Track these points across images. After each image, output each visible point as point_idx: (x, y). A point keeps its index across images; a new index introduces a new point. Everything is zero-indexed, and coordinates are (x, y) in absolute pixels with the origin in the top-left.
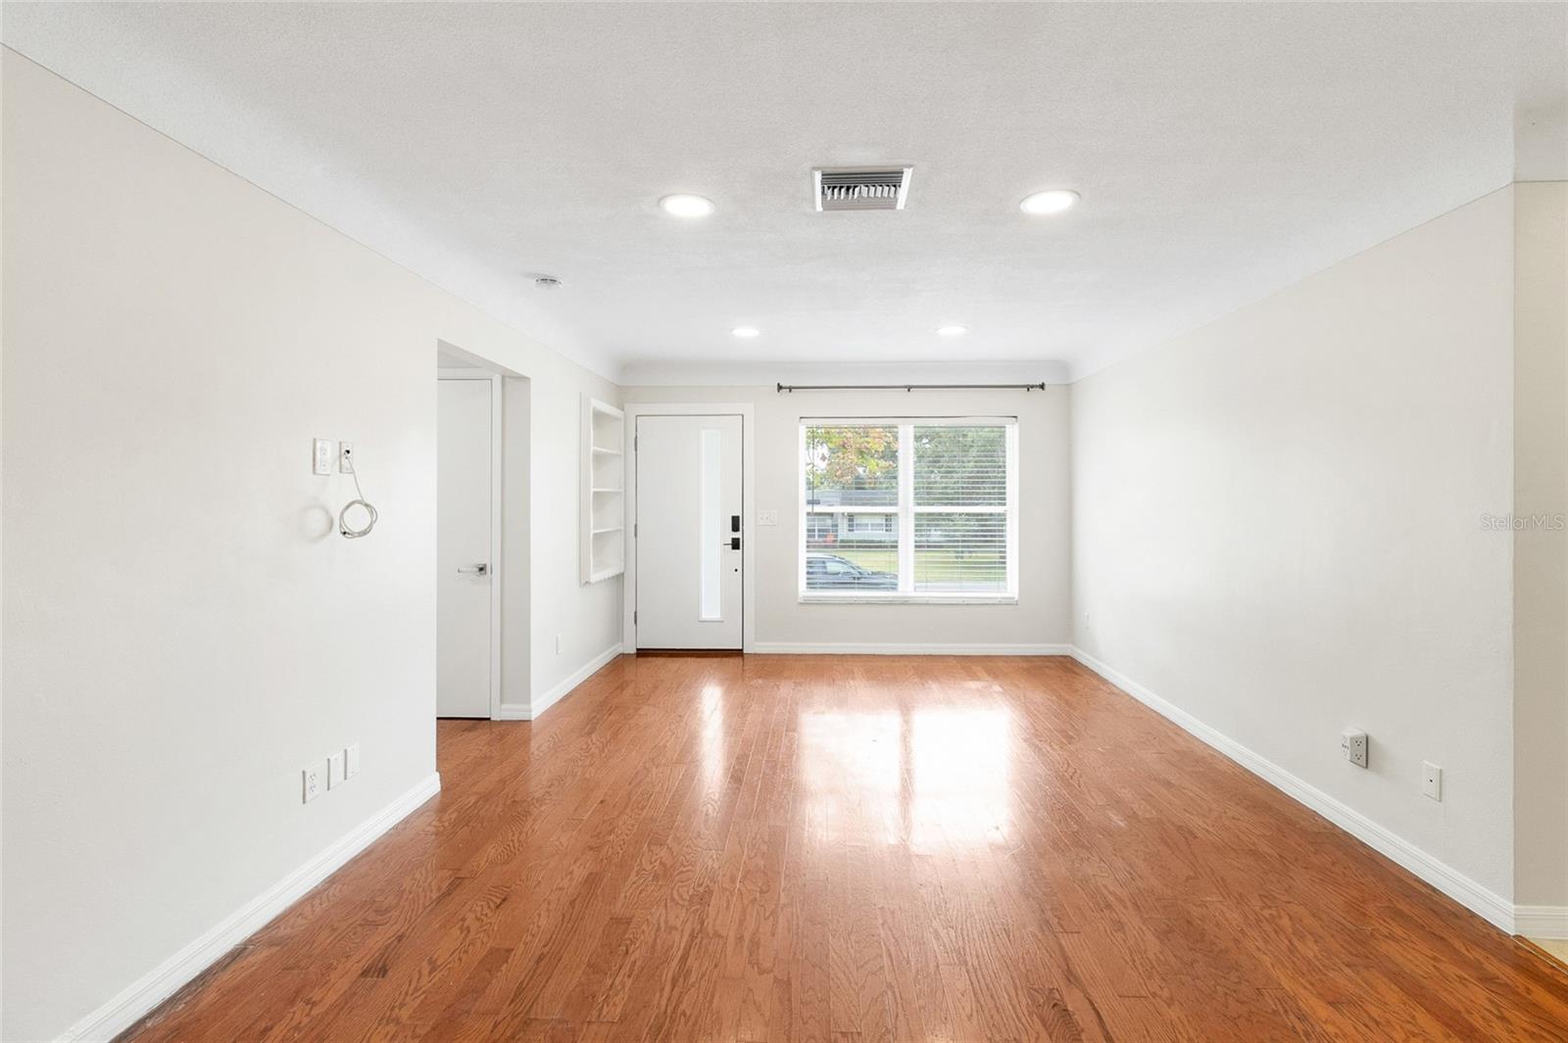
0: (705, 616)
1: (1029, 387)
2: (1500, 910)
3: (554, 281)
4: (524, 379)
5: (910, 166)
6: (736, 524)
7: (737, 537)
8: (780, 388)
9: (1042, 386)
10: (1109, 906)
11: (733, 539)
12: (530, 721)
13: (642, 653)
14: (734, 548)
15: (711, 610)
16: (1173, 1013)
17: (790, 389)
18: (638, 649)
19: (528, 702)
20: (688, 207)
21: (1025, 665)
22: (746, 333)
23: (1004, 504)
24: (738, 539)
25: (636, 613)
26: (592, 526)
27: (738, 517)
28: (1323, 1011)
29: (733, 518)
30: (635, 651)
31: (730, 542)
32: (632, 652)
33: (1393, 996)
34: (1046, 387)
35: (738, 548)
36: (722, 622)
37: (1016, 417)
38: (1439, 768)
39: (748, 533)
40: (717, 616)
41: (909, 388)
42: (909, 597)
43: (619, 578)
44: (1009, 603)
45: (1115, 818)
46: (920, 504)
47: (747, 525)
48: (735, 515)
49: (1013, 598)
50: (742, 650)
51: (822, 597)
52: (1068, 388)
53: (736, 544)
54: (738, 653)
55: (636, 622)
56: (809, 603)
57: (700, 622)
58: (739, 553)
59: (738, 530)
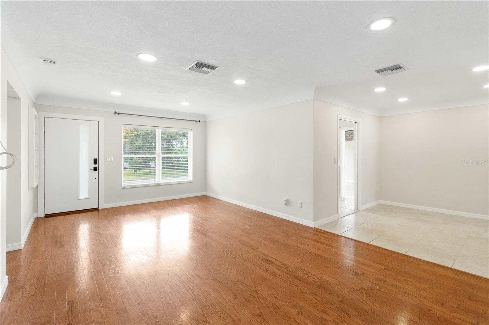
0: (81, 197)
1: (195, 121)
2: (311, 224)
3: (54, 63)
4: (19, 98)
5: (220, 67)
6: (95, 162)
8: (115, 113)
9: (199, 121)
10: (261, 242)
11: (94, 167)
12: (21, 249)
13: (47, 216)
14: (94, 171)
15: (84, 194)
16: (285, 254)
17: (119, 114)
18: (45, 215)
20: (148, 58)
21: (197, 199)
22: (116, 93)
23: (188, 154)
24: (97, 167)
25: (44, 200)
27: (97, 159)
28: (302, 246)
29: (94, 159)
30: (44, 216)
31: (93, 169)
32: (43, 216)
33: (308, 241)
34: (200, 122)
35: (96, 170)
36: (89, 198)
37: (191, 129)
38: (301, 202)
39: (101, 165)
40: (86, 196)
41: (161, 118)
42: (161, 183)
44: (190, 182)
45: (247, 227)
46: (163, 154)
47: (101, 162)
50: (98, 208)
51: (132, 186)
52: (205, 122)
53: (95, 169)
54: (97, 209)
55: (44, 203)
56: (125, 188)
57: (79, 199)
58: (97, 172)
59: (97, 164)
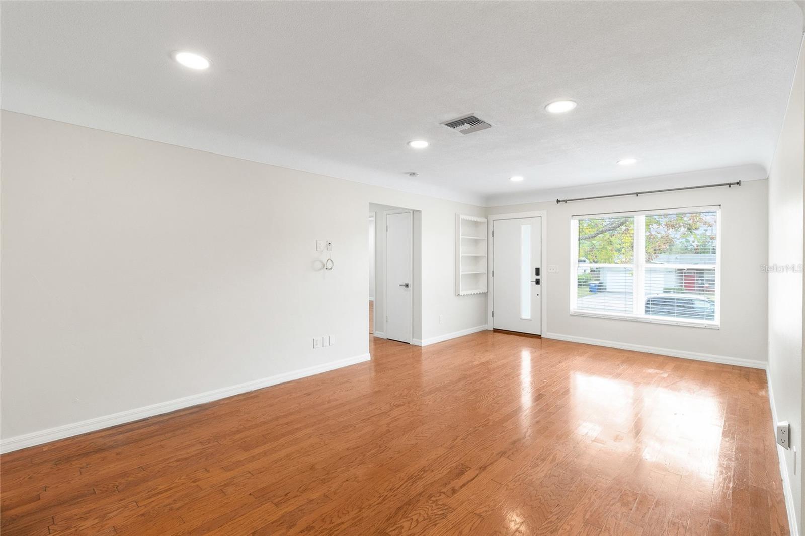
0: (523, 316)
1: (730, 185)
3: (414, 174)
4: (419, 212)
6: (538, 271)
7: (538, 278)
8: (558, 201)
11: (536, 279)
12: (421, 346)
13: (496, 331)
14: (536, 284)
15: (526, 312)
17: (566, 201)
18: (494, 329)
19: (421, 339)
23: (715, 263)
24: (539, 280)
25: (493, 312)
26: (461, 271)
27: (539, 269)
29: (536, 268)
30: (492, 329)
31: (535, 281)
34: (741, 183)
35: (539, 284)
36: (531, 320)
37: (720, 205)
39: (543, 277)
40: (529, 317)
41: (637, 194)
43: (485, 295)
47: (543, 272)
48: (538, 267)
49: (718, 325)
50: (541, 335)
51: (584, 313)
52: (766, 181)
53: (538, 282)
54: (539, 337)
55: (493, 316)
56: (576, 315)
57: (521, 319)
58: (539, 286)
59: (539, 275)
